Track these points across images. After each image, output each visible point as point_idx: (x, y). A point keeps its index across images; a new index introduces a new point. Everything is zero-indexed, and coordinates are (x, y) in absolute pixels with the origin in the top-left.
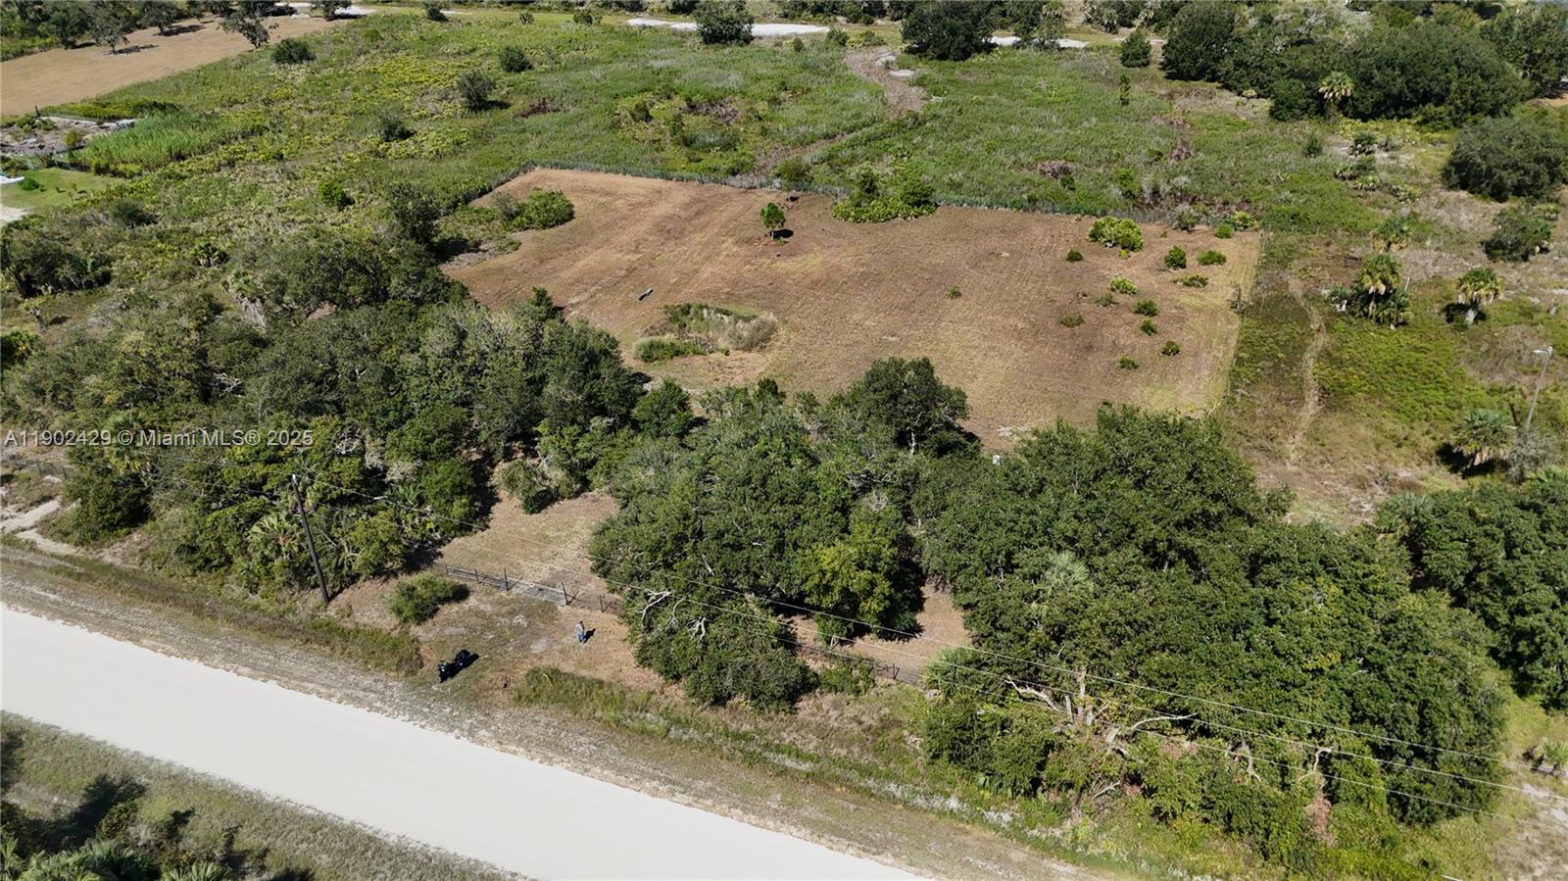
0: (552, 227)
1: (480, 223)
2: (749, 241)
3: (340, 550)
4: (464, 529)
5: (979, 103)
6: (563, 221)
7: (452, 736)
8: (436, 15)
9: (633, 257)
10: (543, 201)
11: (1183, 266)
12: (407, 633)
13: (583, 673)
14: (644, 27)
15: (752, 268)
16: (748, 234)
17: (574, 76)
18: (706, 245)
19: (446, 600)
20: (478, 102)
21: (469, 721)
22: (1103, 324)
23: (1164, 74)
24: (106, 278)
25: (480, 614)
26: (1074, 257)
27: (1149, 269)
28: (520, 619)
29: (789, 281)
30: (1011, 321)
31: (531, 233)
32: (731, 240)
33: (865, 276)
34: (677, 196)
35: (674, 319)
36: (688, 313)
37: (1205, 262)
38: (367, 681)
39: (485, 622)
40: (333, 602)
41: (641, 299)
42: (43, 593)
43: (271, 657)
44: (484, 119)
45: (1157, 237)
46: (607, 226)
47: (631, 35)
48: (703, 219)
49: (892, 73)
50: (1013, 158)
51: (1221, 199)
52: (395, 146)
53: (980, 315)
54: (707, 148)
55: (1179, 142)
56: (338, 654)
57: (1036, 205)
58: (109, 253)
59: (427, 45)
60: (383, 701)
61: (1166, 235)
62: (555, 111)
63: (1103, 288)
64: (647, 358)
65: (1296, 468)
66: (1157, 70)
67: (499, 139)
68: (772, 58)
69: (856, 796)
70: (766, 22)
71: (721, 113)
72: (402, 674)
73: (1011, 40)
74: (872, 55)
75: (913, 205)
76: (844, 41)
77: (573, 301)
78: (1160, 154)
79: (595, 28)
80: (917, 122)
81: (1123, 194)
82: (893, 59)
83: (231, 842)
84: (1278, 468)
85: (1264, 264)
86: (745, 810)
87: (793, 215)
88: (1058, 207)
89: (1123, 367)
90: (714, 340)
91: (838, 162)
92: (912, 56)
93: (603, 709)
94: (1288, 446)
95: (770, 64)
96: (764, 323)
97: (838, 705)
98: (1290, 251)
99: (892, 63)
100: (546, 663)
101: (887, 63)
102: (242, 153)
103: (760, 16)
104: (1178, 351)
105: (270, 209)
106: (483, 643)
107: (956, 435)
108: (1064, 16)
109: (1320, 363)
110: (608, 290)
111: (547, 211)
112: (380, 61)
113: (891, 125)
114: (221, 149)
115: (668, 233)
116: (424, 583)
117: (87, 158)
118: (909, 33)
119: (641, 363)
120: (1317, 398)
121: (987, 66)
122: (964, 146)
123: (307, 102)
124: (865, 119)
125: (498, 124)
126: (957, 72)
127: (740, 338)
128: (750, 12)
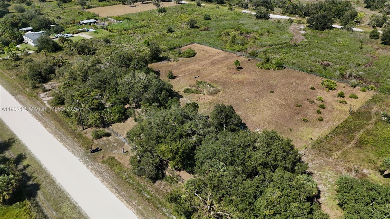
0: (188, 57)
1: (174, 54)
2: (230, 69)
3: (88, 119)
4: (119, 120)
5: (317, 43)
6: (191, 57)
7: (84, 165)
8: (199, 5)
9: (200, 68)
10: (189, 51)
11: (344, 97)
12: (93, 141)
13: (119, 160)
14: (244, 13)
15: (226, 75)
16: (231, 67)
17: (219, 23)
18: (219, 68)
19: (104, 136)
20: (193, 25)
21: (89, 163)
22: (308, 108)
23: (381, 42)
24: (94, 53)
25: (109, 141)
26: (313, 88)
27: (333, 96)
28: (116, 145)
29: (233, 80)
30: (282, 102)
31: (183, 58)
32: (226, 68)
33: (252, 82)
34: (223, 54)
35: (197, 84)
36: (201, 83)
37: (351, 97)
38: (78, 149)
39: (109, 143)
40: (85, 130)
41: (195, 78)
44: (193, 30)
45: (342, 87)
46: (201, 59)
47: (240, 14)
48: (224, 61)
49: (300, 32)
50: (315, 58)
51: (369, 80)
52: (169, 34)
53: (275, 98)
54: (237, 44)
55: (370, 62)
56: (78, 141)
57: (312, 72)
58: (98, 48)
59: (192, 12)
60: (78, 154)
61: (344, 87)
62: (209, 31)
63: (314, 99)
64: (185, 92)
65: (332, 160)
66: (379, 41)
67: (192, 36)
68: (270, 24)
69: (154, 208)
70: (277, 15)
71: (247, 36)
72: (86, 149)
73: (340, 27)
74: (298, 26)
75: (277, 66)
76: (292, 22)
77: (180, 76)
78: (359, 65)
79: (232, 12)
80: (296, 45)
81: (340, 74)
82: (303, 28)
83: (32, 174)
84: (327, 159)
85: (369, 102)
86: (127, 202)
87: (246, 64)
88: (318, 74)
89: (303, 121)
90: (203, 91)
91: (266, 53)
92: (308, 28)
93: (117, 169)
94: (334, 154)
95: (268, 25)
96: (216, 89)
97: (165, 185)
98: (381, 99)
99: (302, 29)
100: (113, 155)
101: (301, 29)
102: (138, 31)
103: (276, 13)
104: (323, 120)
105: (134, 44)
106: (105, 147)
107: (235, 127)
108: (361, 22)
109: (364, 133)
110: (190, 74)
111: (188, 54)
112: (180, 14)
113: (288, 45)
114: (134, 29)
115: (213, 63)
116: (100, 131)
117: (109, 28)
118: (308, 21)
119: (183, 93)
120: (355, 143)
121: (328, 33)
122: (304, 54)
123: (158, 22)
124: (282, 43)
125: (194, 32)
126: (318, 34)
127: (209, 92)
128: (274, 12)
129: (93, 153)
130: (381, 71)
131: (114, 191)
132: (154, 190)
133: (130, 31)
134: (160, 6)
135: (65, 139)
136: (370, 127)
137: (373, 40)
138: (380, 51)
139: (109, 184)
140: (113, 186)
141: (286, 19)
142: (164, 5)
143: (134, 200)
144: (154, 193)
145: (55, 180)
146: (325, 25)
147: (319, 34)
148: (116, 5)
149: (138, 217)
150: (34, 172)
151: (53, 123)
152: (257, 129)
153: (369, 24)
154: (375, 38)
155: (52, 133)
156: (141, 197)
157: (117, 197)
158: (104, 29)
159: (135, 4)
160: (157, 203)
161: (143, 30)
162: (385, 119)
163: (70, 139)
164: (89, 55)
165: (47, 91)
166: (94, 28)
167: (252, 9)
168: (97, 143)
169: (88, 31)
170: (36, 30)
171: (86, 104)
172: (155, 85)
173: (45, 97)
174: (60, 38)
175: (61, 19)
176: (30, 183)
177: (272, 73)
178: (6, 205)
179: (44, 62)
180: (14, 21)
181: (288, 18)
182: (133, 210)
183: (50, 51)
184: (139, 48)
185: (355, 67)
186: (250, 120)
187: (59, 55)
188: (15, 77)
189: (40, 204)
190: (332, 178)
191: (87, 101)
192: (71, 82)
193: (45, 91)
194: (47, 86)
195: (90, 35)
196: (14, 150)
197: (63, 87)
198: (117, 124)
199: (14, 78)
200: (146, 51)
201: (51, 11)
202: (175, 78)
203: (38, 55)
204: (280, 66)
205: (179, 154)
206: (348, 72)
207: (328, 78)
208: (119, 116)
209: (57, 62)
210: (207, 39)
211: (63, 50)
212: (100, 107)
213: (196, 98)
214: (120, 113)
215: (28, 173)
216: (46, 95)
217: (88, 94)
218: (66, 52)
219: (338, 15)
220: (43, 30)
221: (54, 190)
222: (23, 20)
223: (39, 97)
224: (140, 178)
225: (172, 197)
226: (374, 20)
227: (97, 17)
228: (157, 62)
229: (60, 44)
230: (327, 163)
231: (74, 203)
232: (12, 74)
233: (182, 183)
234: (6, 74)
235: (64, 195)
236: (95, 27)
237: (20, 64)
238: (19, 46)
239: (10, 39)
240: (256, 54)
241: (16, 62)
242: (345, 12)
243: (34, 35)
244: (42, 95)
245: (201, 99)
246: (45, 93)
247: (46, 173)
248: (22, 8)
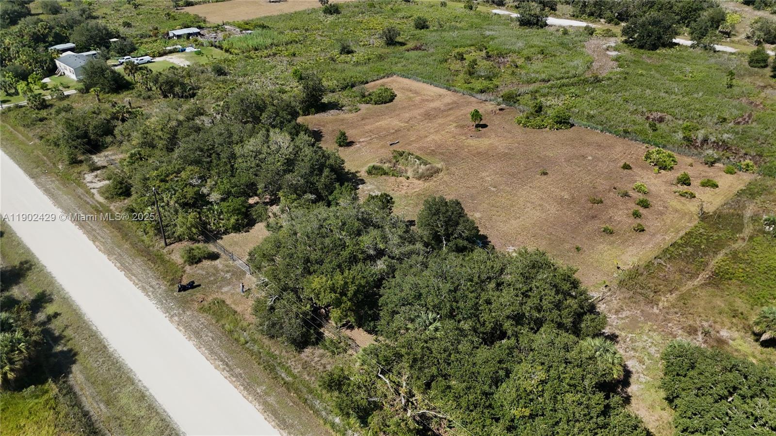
0: (379, 104)
1: (351, 97)
2: (462, 127)
3: (175, 225)
4: (237, 228)
5: (642, 75)
6: (386, 103)
7: (165, 315)
9: (402, 125)
10: (380, 91)
11: (689, 185)
12: (184, 268)
13: (233, 306)
14: (495, 14)
15: (454, 140)
16: (466, 123)
17: (445, 34)
18: (440, 125)
19: (205, 258)
20: (391, 40)
21: (175, 312)
22: (615, 205)
23: (772, 74)
24: (193, 95)
25: (216, 268)
26: (626, 167)
27: (666, 182)
28: (228, 276)
29: (466, 150)
30: (562, 194)
31: (369, 106)
32: (455, 125)
33: (505, 154)
34: (449, 97)
35: (395, 157)
36: (402, 156)
37: (704, 185)
38: (154, 283)
39: (215, 272)
40: (168, 247)
41: (391, 145)
44: (390, 50)
45: (686, 164)
46: (404, 108)
47: (487, 18)
48: (451, 112)
49: (608, 53)
50: (635, 107)
51: (743, 151)
52: (343, 56)
53: (549, 187)
54: (480, 77)
55: (747, 115)
56: (154, 268)
57: (628, 135)
58: (201, 85)
59: (392, 12)
60: (153, 293)
61: (691, 165)
62: (423, 50)
63: (629, 187)
64: (369, 172)
65: (657, 311)
66: (768, 71)
67: (389, 60)
68: (548, 37)
69: (297, 400)
70: (562, 18)
71: (500, 61)
72: (169, 284)
73: (689, 43)
74: (604, 41)
75: (557, 122)
76: (593, 32)
77: (361, 140)
78: (725, 120)
79: (472, 12)
80: (597, 80)
81: (684, 137)
82: (613, 45)
83: (63, 331)
84: (648, 309)
85: (740, 194)
86: (245, 388)
87: (494, 118)
88: (639, 138)
89: (604, 231)
90: (406, 171)
91: (537, 95)
92: (625, 45)
93: (229, 325)
94: (663, 298)
95: (544, 40)
96: (432, 168)
97: (322, 356)
98: (765, 190)
99: (612, 47)
100: (223, 297)
101: (609, 47)
102: (281, 51)
103: (561, 14)
104: (643, 230)
105: (272, 76)
106: (207, 281)
107: (465, 243)
108: (732, 33)
109: (726, 258)
110: (381, 138)
111: (379, 97)
112: (366, 17)
113: (581, 80)
114: (274, 48)
115: (429, 116)
116: (198, 248)
117: (225, 45)
118: (625, 32)
119: (366, 174)
120: (707, 276)
121: (665, 55)
122: (613, 97)
123: (323, 32)
124: (570, 75)
125: (394, 53)
126: (644, 56)
127: (418, 172)
128: (557, 12)
129: (182, 292)
130: (769, 132)
131: (221, 366)
132: (299, 366)
133: (266, 51)
135: (129, 263)
136: (739, 245)
137: (756, 69)
138: (769, 91)
139: (212, 352)
140: (220, 357)
141: (580, 27)
143: (259, 384)
144: (299, 372)
145: (106, 344)
146: (660, 38)
147: (646, 56)
149: (266, 419)
150: (67, 327)
151: (107, 233)
152: (511, 247)
153: (748, 38)
154: (759, 65)
155: (104, 252)
156: (273, 378)
157: (226, 378)
158: (216, 47)
160: (304, 390)
161: (292, 48)
162: (771, 229)
163: (138, 265)
164: (182, 99)
165: (98, 169)
166: (196, 45)
167: (511, 7)
168: (191, 273)
169: (183, 50)
170: (81, 48)
171: (171, 195)
172: (308, 158)
173: (94, 181)
174: (127, 65)
175: (131, 27)
176: (58, 348)
177: (545, 135)
178: (10, 390)
179: (94, 113)
180: (39, 31)
181: (584, 24)
182: (257, 404)
183: (107, 90)
184: (282, 85)
185: (716, 124)
186: (497, 230)
187: (125, 99)
188: (37, 141)
189: (77, 389)
190: (655, 346)
191: (174, 190)
192: (145, 151)
193: (94, 168)
194: (98, 159)
195: (187, 59)
196: (30, 283)
197: (128, 162)
198: (233, 234)
199: (35, 144)
200: (295, 90)
201: (113, 12)
202: (351, 146)
203: (84, 98)
204: (563, 121)
205: (349, 294)
206: (701, 134)
207: (659, 147)
208: (238, 220)
209: (118, 112)
210: (419, 67)
211: (133, 88)
212: (199, 201)
213: (390, 184)
214: (238, 214)
215: (55, 329)
216: (96, 176)
217: (174, 175)
218: (139, 93)
219: (686, 19)
220: (95, 50)
221: (104, 362)
222: (57, 29)
223: (82, 181)
224: (273, 341)
225: (332, 381)
226: (760, 29)
227: (202, 23)
228: (317, 112)
229: (127, 77)
230: (648, 317)
231: (142, 388)
232: (32, 134)
233: (354, 353)
234: (20, 136)
235: (123, 372)
236: (197, 43)
237: (47, 115)
238: (47, 80)
239: (30, 67)
240: (516, 96)
241: (42, 112)
242: (701, 12)
243: (76, 58)
244: (89, 177)
245: (400, 186)
246: (95, 173)
247: (91, 330)
248: (57, 5)
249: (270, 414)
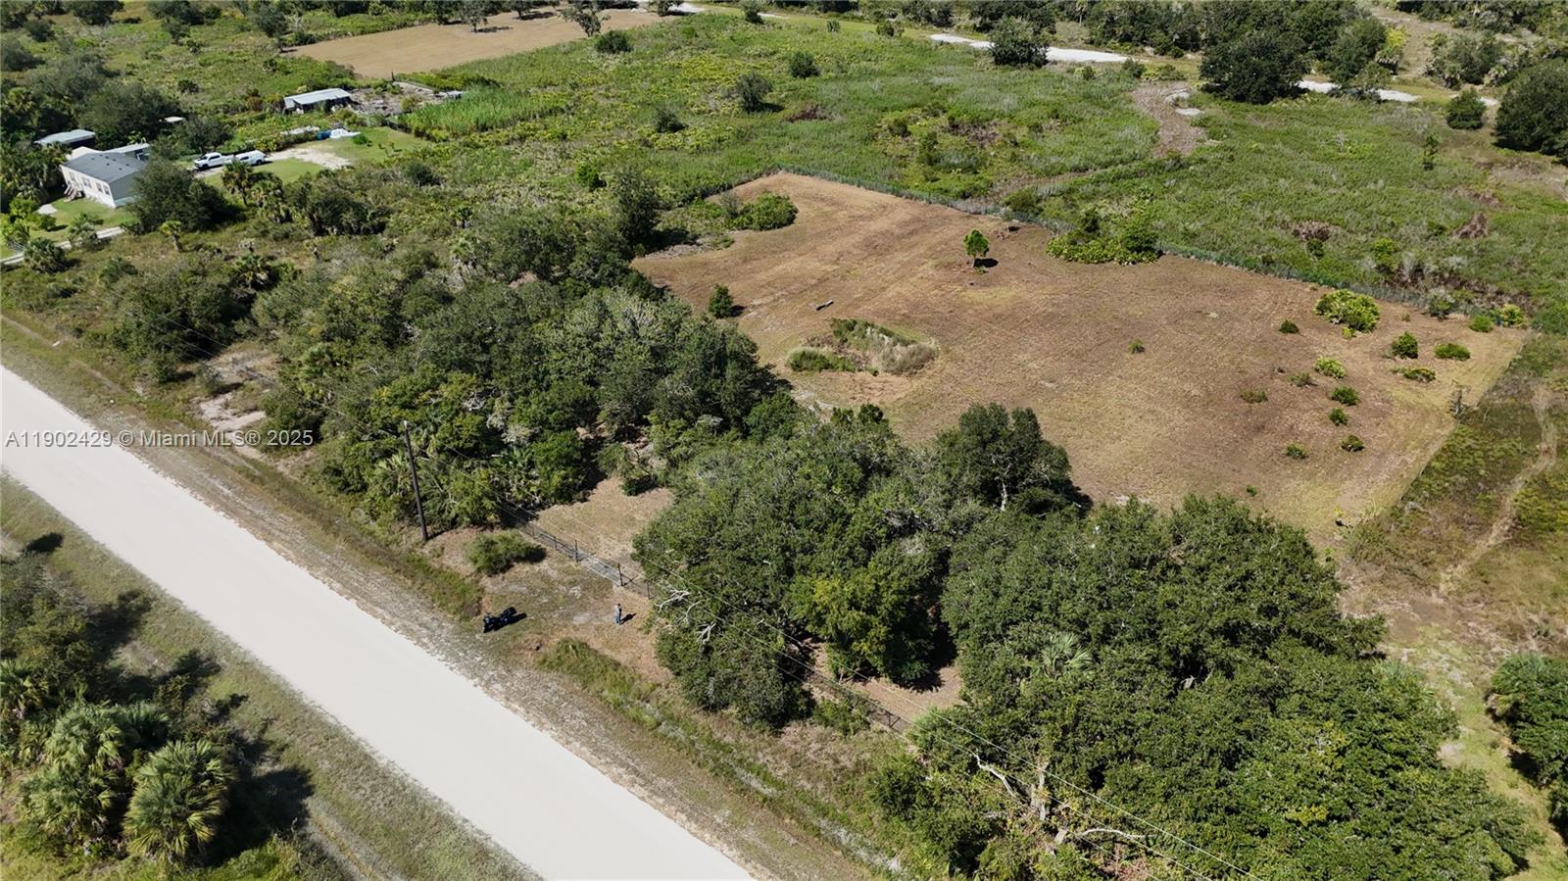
0: (769, 229)
1: (707, 218)
2: (948, 266)
3: (445, 496)
4: (565, 495)
5: (1258, 151)
6: (781, 225)
7: (472, 682)
8: (753, 18)
9: (829, 268)
10: (767, 203)
11: (1415, 356)
12: (477, 582)
13: (607, 652)
14: (942, 43)
15: (940, 293)
16: (951, 259)
17: (854, 86)
18: (903, 265)
19: (519, 559)
20: (754, 104)
21: (491, 673)
22: (1290, 404)
23: (1494, 140)
24: (381, 228)
25: (545, 578)
26: (1289, 328)
27: (1372, 354)
28: (576, 591)
29: (970, 311)
30: (1186, 387)
31: (748, 233)
32: (931, 263)
33: (1051, 316)
34: (903, 210)
35: (838, 333)
36: (853, 329)
37: (1443, 355)
38: (426, 618)
39: (546, 586)
40: (431, 542)
41: (819, 309)
42: (221, 487)
43: (362, 579)
44: (755, 119)
45: (1397, 318)
46: (821, 235)
47: (927, 50)
48: (915, 238)
49: (1179, 111)
50: (1268, 213)
51: (1495, 288)
52: (665, 137)
53: (1156, 374)
54: (950, 167)
55: (1476, 217)
56: (415, 588)
57: (1272, 266)
58: (392, 206)
59: (734, 45)
60: (431, 638)
61: (1407, 319)
62: (821, 119)
63: (1306, 367)
64: (797, 366)
65: (1441, 601)
66: (1486, 135)
67: (759, 141)
68: (1057, 85)
69: (802, 831)
70: (1069, 47)
71: (980, 136)
72: (457, 618)
73: (1325, 87)
74: (1165, 90)
75: (1132, 250)
76: (1140, 73)
77: (756, 302)
78: (1442, 229)
79: (893, 41)
80: (1179, 164)
81: (1378, 268)
82: (1186, 95)
83: (263, 731)
84: (1419, 596)
85: (1514, 368)
86: (690, 817)
87: (1004, 246)
88: (1295, 272)
89: (1288, 455)
90: (867, 359)
91: (1075, 197)
92: (1207, 94)
93: (610, 690)
94: (1443, 575)
95: (1051, 90)
96: (921, 349)
97: (822, 739)
98: (1555, 357)
99: (1183, 100)
100: (579, 636)
101: (1178, 99)
102: (535, 130)
103: (1066, 40)
104: (1360, 448)
105: (534, 183)
106: (535, 605)
107: (1049, 493)
108: (1400, 65)
109: (1530, 490)
110: (793, 296)
111: (767, 214)
112: (687, 57)
113: (1150, 165)
114: (518, 125)
115: (876, 247)
116: (505, 539)
117: (413, 120)
118: (1206, 71)
119: (790, 371)
120: (1507, 528)
121: (1287, 112)
122: (1219, 195)
123: (608, 89)
124: (1124, 156)
125: (764, 126)
126: (1249, 116)
127: (893, 360)
128: (1056, 36)
129: (493, 633)
130: (1526, 249)
131: (625, 776)
132: (784, 762)
133: (503, 132)
134: (598, 24)
135: (358, 581)
136: (1545, 464)
137: (1464, 132)
138: (1499, 173)
139: (597, 750)
140: (617, 757)
141: (1111, 64)
142: (614, 21)
143: (716, 807)
144: (785, 775)
145: (368, 751)
146: (1275, 79)
147: (1250, 114)
148: (413, 25)
149: (753, 875)
150: (267, 724)
151: (286, 519)
153: (1430, 73)
154: (1469, 124)
155: (298, 562)
156: (737, 792)
157: (643, 799)
158: (392, 126)
159: (494, 20)
160: (809, 811)
161: (557, 124)
163: (378, 581)
164: (358, 237)
165: (225, 389)
166: (349, 123)
167: (966, 28)
168: (496, 592)
169: (325, 137)
170: (109, 140)
171: (430, 433)
173: (224, 416)
174: (231, 170)
175: (197, 91)
176: (263, 768)
177: (1114, 275)
178: (198, 865)
180: (12, 106)
181: (1119, 58)
182: (725, 847)
183: (191, 225)
184: (561, 198)
185: (1428, 238)
186: (1085, 465)
187: (239, 245)
188: (68, 338)
189: (332, 849)
190: (1459, 667)
191: (434, 424)
192: (338, 348)
193: (218, 390)
194: (226, 366)
195: (338, 153)
196: (155, 639)
197: (308, 372)
198: (556, 508)
199: (65, 345)
200: (604, 208)
201: (146, 62)
202: (738, 315)
203: (144, 244)
204: (1144, 245)
206: (1408, 259)
207: (1336, 288)
208: (565, 478)
209: (245, 269)
210: (825, 152)
211: (244, 219)
212: (487, 443)
213: (844, 387)
214: (567, 465)
215: (243, 730)
216: (226, 406)
218: (262, 229)
219: (1310, 42)
220: (139, 142)
221: (374, 789)
222: (49, 102)
223: (197, 417)
224: (712, 717)
226: (1453, 57)
227: (348, 80)
228: (650, 250)
229: (228, 196)
230: (1428, 613)
231: (476, 835)
232: (54, 326)
233: (886, 728)
234: (26, 330)
235: (425, 807)
236: (350, 119)
237: (74, 283)
238: (46, 209)
239: (9, 184)
240: (1038, 201)
241: (58, 276)
242: (1339, 29)
243: (108, 161)
244: (211, 408)
245: (866, 390)
246: (221, 400)
247: (324, 725)
248: (19, 50)
249: (758, 866)
